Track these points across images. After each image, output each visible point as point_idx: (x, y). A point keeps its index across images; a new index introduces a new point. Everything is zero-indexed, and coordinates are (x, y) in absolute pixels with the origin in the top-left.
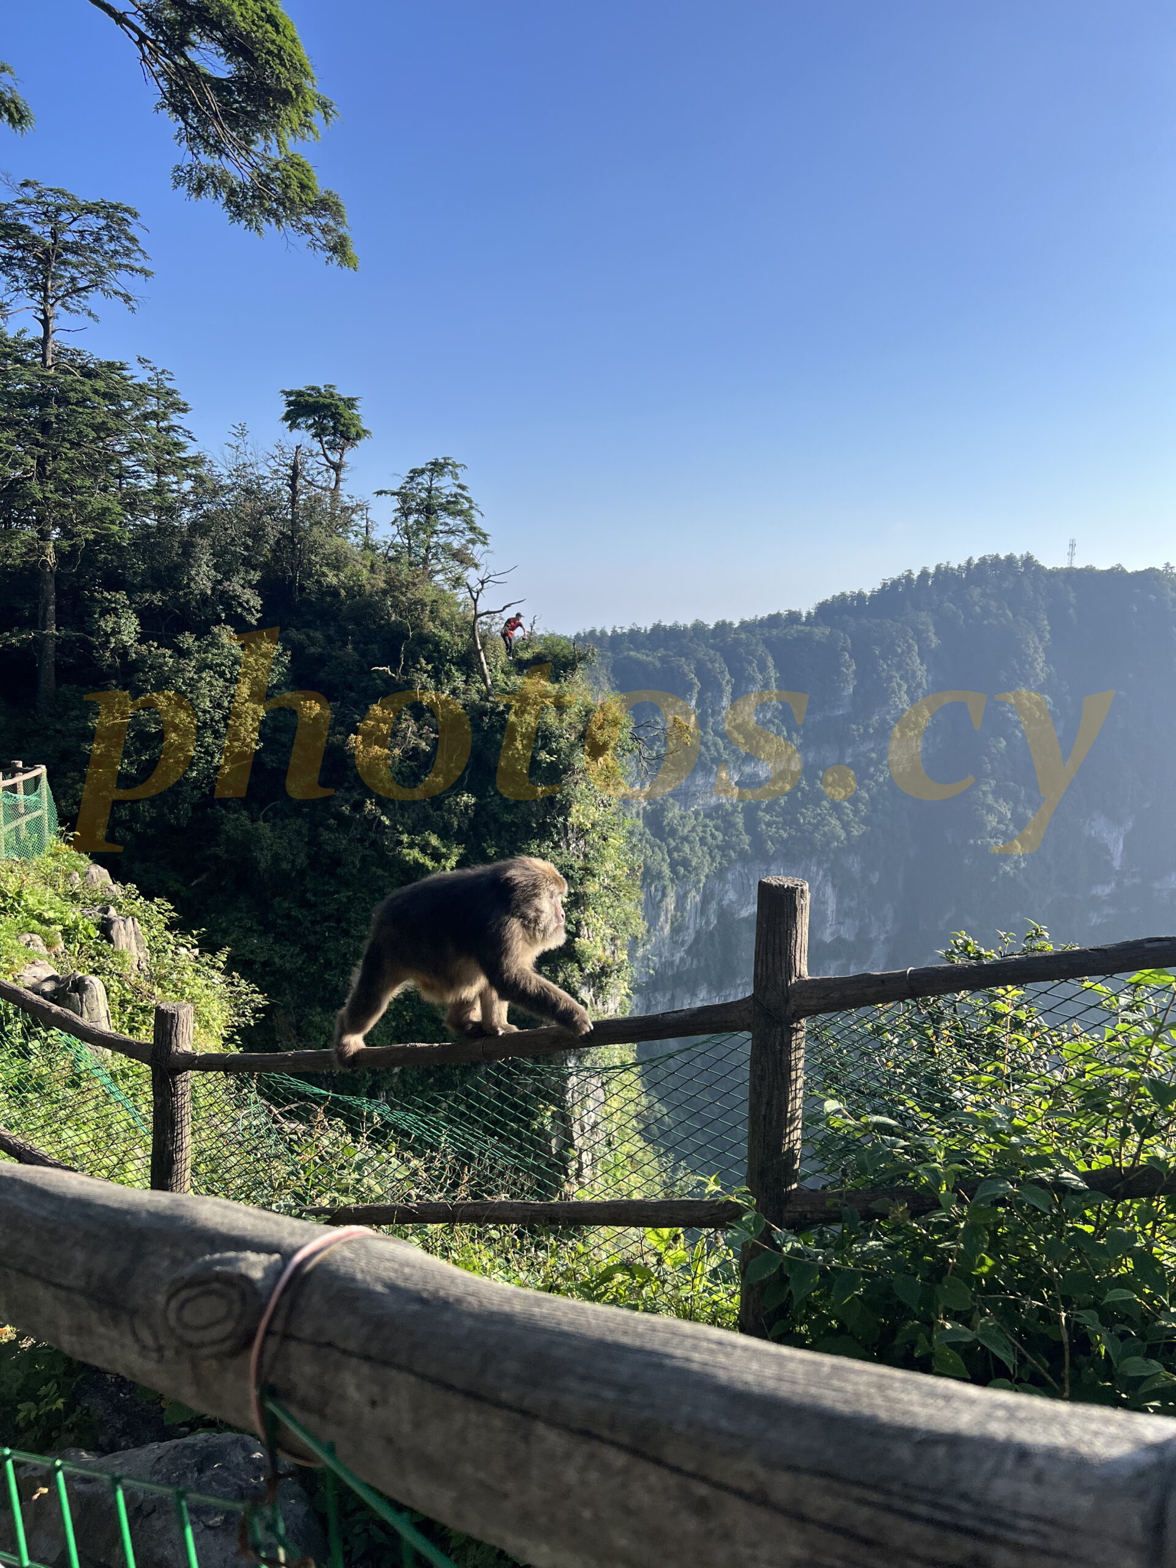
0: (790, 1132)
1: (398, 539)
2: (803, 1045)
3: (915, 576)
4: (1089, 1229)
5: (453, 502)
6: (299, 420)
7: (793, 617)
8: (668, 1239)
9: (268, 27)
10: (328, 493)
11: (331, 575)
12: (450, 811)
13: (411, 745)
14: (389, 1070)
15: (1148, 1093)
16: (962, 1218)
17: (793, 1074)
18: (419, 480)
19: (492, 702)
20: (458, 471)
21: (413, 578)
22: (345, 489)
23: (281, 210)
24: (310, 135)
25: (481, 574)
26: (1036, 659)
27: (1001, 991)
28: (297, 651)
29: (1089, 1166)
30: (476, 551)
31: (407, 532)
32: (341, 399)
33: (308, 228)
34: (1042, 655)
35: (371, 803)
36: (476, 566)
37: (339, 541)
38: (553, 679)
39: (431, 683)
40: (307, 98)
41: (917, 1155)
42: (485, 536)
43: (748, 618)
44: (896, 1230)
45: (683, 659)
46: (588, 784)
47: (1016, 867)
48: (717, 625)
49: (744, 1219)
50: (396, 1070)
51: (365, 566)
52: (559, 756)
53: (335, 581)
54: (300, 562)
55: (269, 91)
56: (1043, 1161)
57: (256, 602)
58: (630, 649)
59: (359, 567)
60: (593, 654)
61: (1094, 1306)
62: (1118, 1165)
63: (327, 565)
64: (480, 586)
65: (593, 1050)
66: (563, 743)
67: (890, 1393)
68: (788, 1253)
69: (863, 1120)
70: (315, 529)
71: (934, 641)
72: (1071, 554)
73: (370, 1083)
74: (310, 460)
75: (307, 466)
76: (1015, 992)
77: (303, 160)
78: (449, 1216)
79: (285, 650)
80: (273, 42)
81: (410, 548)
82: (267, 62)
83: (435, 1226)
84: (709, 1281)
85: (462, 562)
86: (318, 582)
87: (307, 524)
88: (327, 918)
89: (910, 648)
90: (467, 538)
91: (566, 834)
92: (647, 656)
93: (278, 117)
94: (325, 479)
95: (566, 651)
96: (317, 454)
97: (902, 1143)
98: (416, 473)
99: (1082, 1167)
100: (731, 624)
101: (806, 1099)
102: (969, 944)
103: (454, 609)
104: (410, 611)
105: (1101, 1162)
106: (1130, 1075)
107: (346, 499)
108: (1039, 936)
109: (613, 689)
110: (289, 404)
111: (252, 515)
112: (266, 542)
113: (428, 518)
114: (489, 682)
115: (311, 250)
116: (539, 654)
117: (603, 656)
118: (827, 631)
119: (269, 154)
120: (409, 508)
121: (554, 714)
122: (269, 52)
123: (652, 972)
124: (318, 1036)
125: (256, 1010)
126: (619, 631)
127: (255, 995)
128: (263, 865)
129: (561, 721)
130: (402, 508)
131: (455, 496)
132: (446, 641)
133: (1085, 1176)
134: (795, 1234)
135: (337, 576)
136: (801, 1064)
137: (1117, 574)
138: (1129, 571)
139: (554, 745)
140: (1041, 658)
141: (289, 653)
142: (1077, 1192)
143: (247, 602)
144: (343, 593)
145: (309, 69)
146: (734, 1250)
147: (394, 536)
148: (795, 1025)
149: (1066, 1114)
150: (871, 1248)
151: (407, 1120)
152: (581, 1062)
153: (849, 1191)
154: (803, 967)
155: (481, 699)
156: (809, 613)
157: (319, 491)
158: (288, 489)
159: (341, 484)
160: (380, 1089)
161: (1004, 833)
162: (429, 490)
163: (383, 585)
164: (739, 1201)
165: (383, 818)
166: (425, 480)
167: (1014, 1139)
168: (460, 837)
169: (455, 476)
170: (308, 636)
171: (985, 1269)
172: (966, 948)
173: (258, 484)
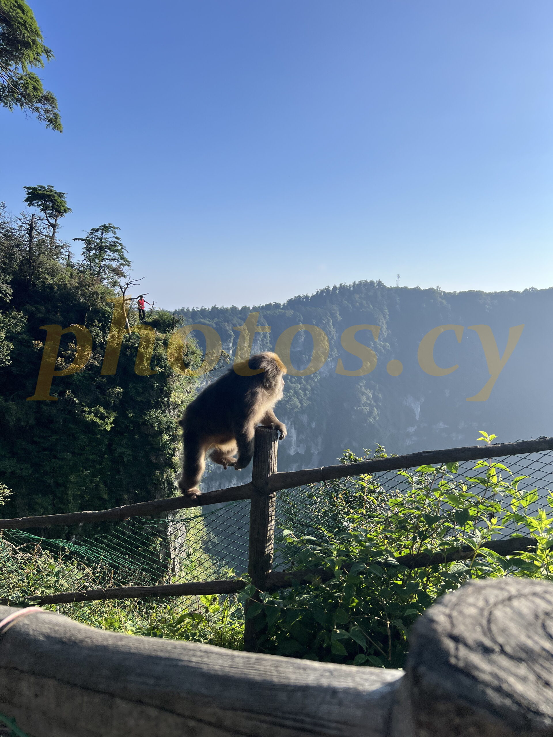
0: (268, 546)
1: (85, 262)
2: (275, 504)
3: (331, 289)
4: (400, 583)
5: (113, 245)
6: (34, 202)
7: (277, 305)
8: (211, 600)
9: (19, 11)
10: (49, 238)
11: (49, 278)
12: (109, 395)
13: (90, 363)
14: (77, 525)
15: (424, 521)
16: (344, 581)
17: (270, 518)
18: (96, 234)
19: (131, 342)
20: (116, 230)
21: (92, 281)
22: (58, 238)
23: (23, 99)
24: (39, 65)
25: (127, 280)
26: (383, 327)
27: (362, 476)
28: (31, 316)
29: (401, 555)
30: (125, 269)
31: (89, 258)
32: (56, 193)
33: (37, 110)
34: (386, 325)
35: (69, 392)
36: (125, 276)
37: (54, 262)
38: (163, 332)
39: (101, 333)
40: (38, 46)
41: (325, 554)
42: (129, 262)
43: (257, 305)
44: (317, 589)
45: (226, 323)
46: (180, 382)
47: (375, 419)
48: (242, 308)
49: (246, 588)
50: (81, 524)
51: (67, 275)
52: (166, 369)
53: (51, 282)
54: (33, 272)
55: (19, 42)
56: (380, 553)
57: (10, 291)
58: (201, 318)
59: (64, 275)
60: (182, 320)
61: (401, 617)
62: (412, 553)
63: (48, 273)
64: (126, 286)
65: (181, 510)
66: (167, 362)
67: (280, 669)
68: (267, 603)
69: (301, 538)
70: (41, 256)
71: (339, 318)
72: (398, 281)
73: (67, 532)
74: (40, 222)
75: (38, 225)
76: (368, 477)
77: (36, 75)
78: (102, 596)
79: (24, 315)
80: (21, 18)
81: (91, 266)
82: (18, 27)
83: (96, 601)
84: (230, 619)
85: (117, 274)
86: (43, 282)
87: (38, 253)
88: (45, 449)
89: (328, 320)
90: (120, 262)
91: (169, 407)
92: (209, 321)
93: (23, 54)
94: (48, 231)
95: (169, 318)
96: (43, 219)
97: (319, 548)
98: (94, 231)
99: (397, 555)
100: (249, 308)
101: (276, 530)
102: (351, 455)
103: (112, 297)
104: (90, 297)
105: (405, 552)
106: (417, 512)
107: (58, 242)
108: (381, 451)
109: (192, 337)
110: (29, 193)
111: (8, 247)
112: (15, 261)
113: (100, 252)
114: (130, 333)
115: (38, 121)
116: (155, 319)
117: (188, 321)
118: (292, 312)
119: (17, 71)
120: (91, 247)
121: (163, 348)
122: (19, 23)
123: (210, 472)
124: (39, 509)
125: (5, 497)
126: (196, 309)
127: (5, 490)
128: (11, 424)
129: (167, 352)
130: (87, 247)
131: (114, 242)
132: (109, 312)
133: (398, 559)
134: (270, 594)
135: (53, 279)
136: (274, 513)
137: (417, 290)
138: (422, 289)
139: (163, 363)
140: (385, 326)
141: (27, 317)
142: (395, 566)
143: (5, 291)
144: (56, 287)
145: (40, 33)
146: (242, 603)
147: (83, 261)
148: (271, 495)
149: (391, 531)
150: (304, 598)
151: (82, 550)
152: (175, 517)
153: (295, 572)
154: (275, 468)
155: (126, 341)
156: (284, 304)
157: (44, 237)
158: (28, 235)
159: (56, 234)
160: (72, 534)
161: (369, 404)
162: (101, 239)
163: (76, 284)
164: (244, 580)
165: (75, 399)
166: (99, 234)
167: (367, 544)
168: (114, 408)
169: (115, 233)
170: (37, 308)
171: (354, 604)
172: (350, 457)
173: (11, 232)
